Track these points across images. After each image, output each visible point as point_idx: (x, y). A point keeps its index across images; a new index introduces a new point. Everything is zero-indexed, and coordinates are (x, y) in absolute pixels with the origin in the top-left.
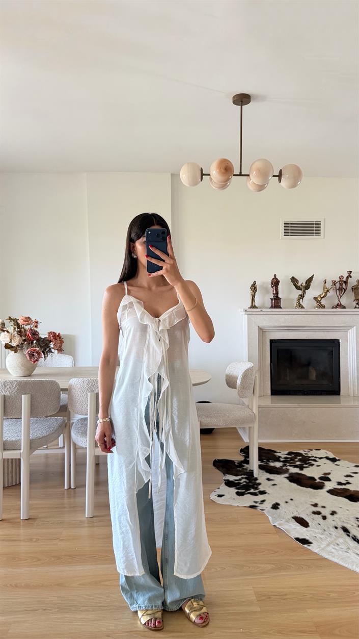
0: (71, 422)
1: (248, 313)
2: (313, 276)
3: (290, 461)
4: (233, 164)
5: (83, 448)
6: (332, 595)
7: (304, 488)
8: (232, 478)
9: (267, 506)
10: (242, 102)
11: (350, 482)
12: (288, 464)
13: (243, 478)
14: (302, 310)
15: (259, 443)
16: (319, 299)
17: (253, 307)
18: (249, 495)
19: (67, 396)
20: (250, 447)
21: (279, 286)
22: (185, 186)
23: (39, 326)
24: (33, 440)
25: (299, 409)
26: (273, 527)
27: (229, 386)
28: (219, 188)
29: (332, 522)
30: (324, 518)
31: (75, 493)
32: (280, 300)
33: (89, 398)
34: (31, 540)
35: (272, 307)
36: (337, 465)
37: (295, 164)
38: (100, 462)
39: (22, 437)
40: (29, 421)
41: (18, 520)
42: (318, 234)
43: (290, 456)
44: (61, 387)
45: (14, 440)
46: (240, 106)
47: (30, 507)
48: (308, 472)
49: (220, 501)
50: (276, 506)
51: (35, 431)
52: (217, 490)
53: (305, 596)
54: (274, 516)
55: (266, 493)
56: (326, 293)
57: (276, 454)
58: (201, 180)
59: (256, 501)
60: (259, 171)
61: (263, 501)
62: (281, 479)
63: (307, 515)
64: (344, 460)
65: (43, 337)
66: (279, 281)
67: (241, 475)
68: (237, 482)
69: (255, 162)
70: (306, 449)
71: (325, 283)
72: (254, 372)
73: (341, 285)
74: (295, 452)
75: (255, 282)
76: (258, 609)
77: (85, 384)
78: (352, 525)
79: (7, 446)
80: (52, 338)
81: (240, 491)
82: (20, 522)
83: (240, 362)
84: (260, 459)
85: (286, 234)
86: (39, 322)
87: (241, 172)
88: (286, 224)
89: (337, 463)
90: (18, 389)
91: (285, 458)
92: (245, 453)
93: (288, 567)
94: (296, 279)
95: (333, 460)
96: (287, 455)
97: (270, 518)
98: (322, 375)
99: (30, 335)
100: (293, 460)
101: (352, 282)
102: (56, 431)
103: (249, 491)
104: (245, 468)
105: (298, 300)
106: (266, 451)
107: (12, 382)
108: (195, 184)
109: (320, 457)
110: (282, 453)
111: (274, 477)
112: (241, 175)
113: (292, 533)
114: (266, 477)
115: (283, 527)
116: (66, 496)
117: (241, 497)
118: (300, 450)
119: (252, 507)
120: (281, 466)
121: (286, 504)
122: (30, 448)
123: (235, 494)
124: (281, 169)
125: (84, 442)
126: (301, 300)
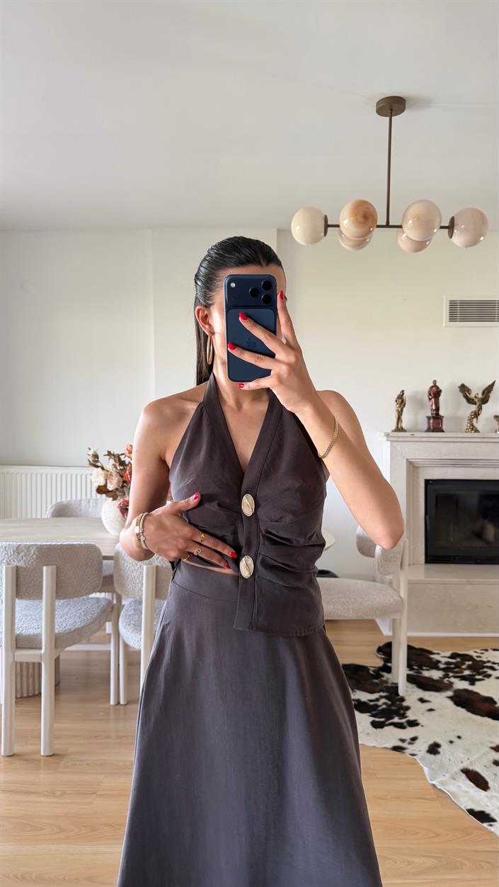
0: (123, 603)
1: (392, 439)
2: (494, 382)
3: (455, 668)
4: (375, 207)
7: (478, 718)
8: (364, 696)
9: (421, 747)
10: (392, 110)
12: (451, 674)
14: (477, 434)
15: (408, 639)
17: (399, 429)
18: (391, 727)
20: (393, 644)
21: (441, 398)
24: (59, 634)
25: (469, 587)
26: (431, 788)
27: (363, 553)
28: (353, 247)
31: (126, 713)
32: (442, 420)
33: (145, 573)
34: (53, 793)
35: (429, 430)
37: (477, 207)
39: (43, 630)
40: (53, 604)
41: (38, 757)
43: (453, 661)
44: (104, 554)
45: (32, 633)
46: (388, 118)
47: (53, 735)
48: (484, 688)
50: (434, 749)
51: (64, 618)
54: (433, 766)
55: (418, 725)
57: (432, 656)
58: (325, 235)
59: (403, 738)
60: (418, 217)
61: (414, 739)
62: (441, 700)
63: (485, 766)
66: (441, 391)
67: (379, 692)
68: (372, 703)
69: (412, 204)
70: (477, 648)
74: (462, 653)
75: (403, 391)
79: (20, 642)
81: (377, 720)
82: (39, 760)
84: (410, 666)
85: (453, 318)
87: (388, 222)
88: (453, 304)
90: (37, 559)
91: (447, 663)
92: (384, 653)
93: (458, 865)
94: (467, 387)
96: (450, 658)
97: (426, 770)
100: (459, 667)
102: (95, 619)
103: (391, 721)
105: (471, 420)
106: (419, 652)
107: (28, 548)
108: (315, 240)
110: (443, 654)
111: (431, 696)
112: (388, 225)
113: (462, 800)
114: (418, 695)
115: (448, 788)
116: (112, 717)
117: (379, 730)
118: (469, 650)
119: (397, 749)
120: (440, 678)
121: (451, 745)
122: (56, 647)
123: (370, 726)
124: (452, 215)
125: (138, 641)
126: (475, 419)
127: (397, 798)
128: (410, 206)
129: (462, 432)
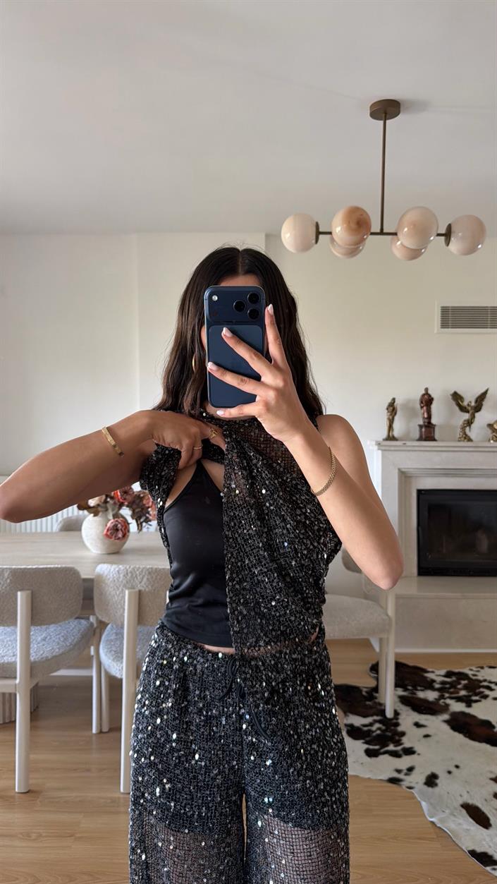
1: (383, 448)
2: (486, 392)
3: (450, 688)
4: (369, 214)
5: (117, 678)
7: (477, 744)
8: (357, 721)
9: (418, 779)
10: (386, 113)
12: (447, 695)
14: (469, 444)
16: (495, 427)
17: (390, 438)
18: (386, 757)
22: (288, 251)
24: (35, 662)
25: (464, 602)
26: (430, 825)
28: (346, 255)
32: (434, 428)
33: (127, 597)
35: (421, 439)
37: (476, 215)
39: (18, 659)
40: (28, 630)
41: (13, 794)
42: (494, 326)
43: (449, 680)
44: (84, 576)
45: (6, 661)
46: (382, 122)
48: (481, 710)
50: (431, 781)
54: (430, 801)
55: (414, 753)
57: (426, 675)
58: (317, 242)
59: (400, 768)
60: (415, 225)
61: (410, 769)
62: (436, 724)
63: (486, 800)
66: (432, 399)
67: (372, 715)
69: (410, 210)
70: (472, 665)
74: (456, 671)
75: (394, 399)
77: (121, 576)
81: (371, 747)
82: (12, 799)
84: (402, 684)
85: (445, 324)
87: (382, 229)
88: (445, 311)
90: (11, 580)
91: (443, 683)
94: (459, 395)
96: (445, 676)
97: (424, 804)
100: (455, 687)
103: (386, 749)
104: (377, 701)
105: (463, 428)
106: (411, 670)
107: (1, 572)
108: (306, 247)
110: (438, 672)
111: (426, 720)
112: (382, 233)
113: (464, 840)
114: (413, 719)
115: (447, 826)
116: (94, 747)
117: (373, 759)
118: (464, 668)
119: (394, 781)
120: (436, 699)
122: (32, 676)
123: (363, 754)
124: (449, 223)
125: (119, 669)
126: (468, 428)
127: (394, 838)
128: (406, 212)
129: (454, 441)
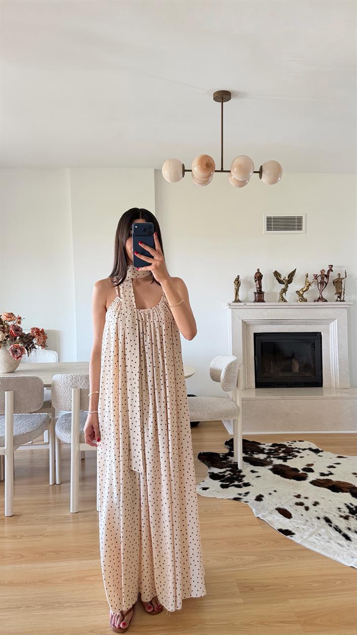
0: (56, 417)
1: (232, 307)
2: (295, 270)
3: (274, 452)
4: (214, 159)
5: (67, 444)
6: (315, 585)
7: (288, 480)
8: (216, 471)
9: (251, 498)
10: (223, 99)
11: (333, 473)
12: (272, 456)
13: (227, 470)
15: (243, 435)
16: (301, 293)
17: (237, 301)
18: (233, 487)
19: (51, 391)
20: (234, 440)
21: (263, 280)
22: (167, 182)
23: (22, 322)
24: (16, 436)
25: (283, 401)
26: (257, 521)
27: (214, 380)
28: (201, 184)
29: (314, 512)
30: (307, 509)
31: (60, 489)
32: (263, 294)
33: (72, 393)
34: (15, 537)
35: (255, 301)
36: (320, 456)
37: (275, 160)
38: (86, 457)
39: (6, 434)
40: (12, 418)
41: (2, 517)
42: (300, 229)
43: (274, 448)
44: (44, 384)
46: (221, 103)
47: (14, 504)
48: (291, 463)
49: (205, 494)
50: (259, 498)
51: (18, 427)
52: (201, 483)
53: (287, 586)
54: (258, 508)
55: (250, 485)
56: (308, 287)
57: (260, 446)
58: (183, 176)
59: (240, 493)
60: (240, 167)
61: (247, 493)
62: (265, 471)
63: (291, 506)
64: (327, 451)
65: (26, 333)
66: (262, 276)
67: (225, 468)
68: (221, 474)
69: (237, 157)
70: (290, 440)
71: (307, 277)
72: (238, 365)
73: (322, 278)
74: (279, 443)
75: (239, 276)
76: (241, 601)
77: (69, 380)
78: (334, 516)
80: (35, 334)
81: (224, 483)
82: (4, 519)
83: (224, 356)
84: (244, 451)
85: (269, 228)
86: (22, 318)
87: (222, 168)
88: (269, 219)
89: (320, 454)
90: (1, 386)
91: (269, 450)
92: (229, 445)
93: (271, 558)
94: (278, 273)
95: (317, 451)
96: (271, 446)
97: (254, 510)
98: (305, 367)
99: (13, 331)
100: (277, 452)
101: (333, 276)
102: (39, 427)
103: (233, 484)
104: (229, 460)
105: (281, 294)
106: (252, 444)
108: (177, 179)
109: (303, 448)
110: (267, 444)
111: (258, 469)
112: (222, 171)
113: (276, 524)
114: (251, 468)
115: (267, 518)
116: (51, 492)
117: (225, 489)
118: (284, 442)
119: (236, 499)
120: (265, 458)
121: (269, 495)
122: (14, 445)
123: (220, 487)
124: (261, 165)
125: (68, 437)
127: (235, 526)
128: (235, 159)
